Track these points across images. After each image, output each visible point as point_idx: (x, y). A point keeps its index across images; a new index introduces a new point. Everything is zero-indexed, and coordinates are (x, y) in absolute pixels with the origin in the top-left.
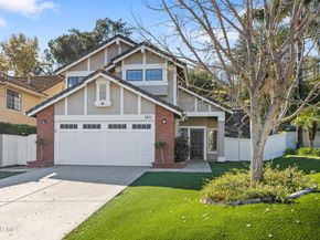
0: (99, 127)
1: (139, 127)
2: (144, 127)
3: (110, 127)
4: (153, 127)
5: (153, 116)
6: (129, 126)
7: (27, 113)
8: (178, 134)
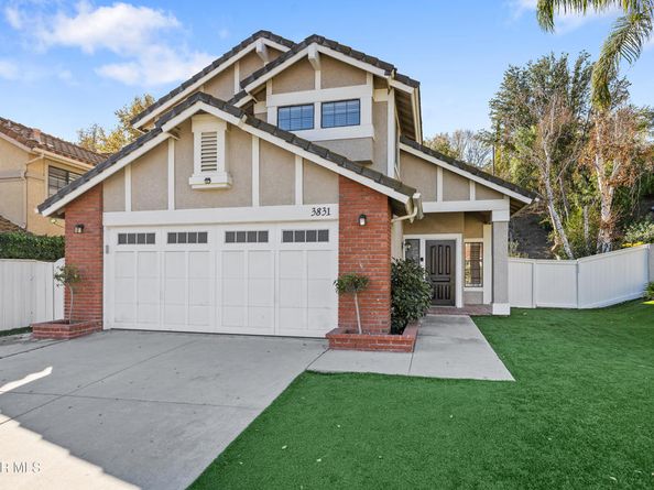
0: (203, 238)
1: (300, 236)
2: (311, 236)
3: (230, 237)
4: (334, 236)
5: (334, 208)
6: (275, 235)
7: (41, 208)
8: (398, 254)
